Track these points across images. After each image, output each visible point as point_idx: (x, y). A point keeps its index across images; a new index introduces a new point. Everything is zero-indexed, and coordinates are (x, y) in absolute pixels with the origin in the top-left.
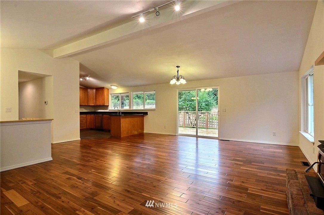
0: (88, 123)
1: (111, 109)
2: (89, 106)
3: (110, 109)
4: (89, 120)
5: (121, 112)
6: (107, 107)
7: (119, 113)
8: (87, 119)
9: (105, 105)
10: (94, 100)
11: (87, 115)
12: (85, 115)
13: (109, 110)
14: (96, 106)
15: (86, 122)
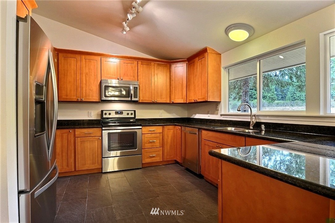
0: (167, 148)
1: (227, 113)
2: (173, 104)
3: (223, 113)
4: (169, 141)
5: (265, 124)
6: (215, 105)
7: (258, 125)
8: (166, 137)
9: (210, 100)
10: (185, 89)
11: (166, 128)
12: (161, 127)
13: (221, 115)
14: (189, 103)
15: (163, 145)
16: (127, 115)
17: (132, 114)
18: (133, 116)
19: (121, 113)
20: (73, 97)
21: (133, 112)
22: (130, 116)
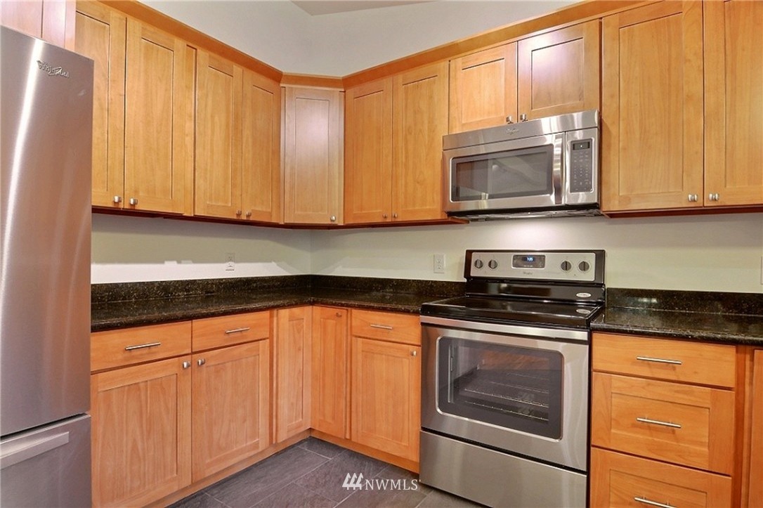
16: (560, 270)
17: (584, 266)
18: (589, 276)
19: (538, 259)
20: (374, 211)
21: (591, 259)
22: (575, 275)
